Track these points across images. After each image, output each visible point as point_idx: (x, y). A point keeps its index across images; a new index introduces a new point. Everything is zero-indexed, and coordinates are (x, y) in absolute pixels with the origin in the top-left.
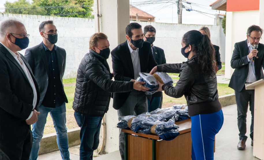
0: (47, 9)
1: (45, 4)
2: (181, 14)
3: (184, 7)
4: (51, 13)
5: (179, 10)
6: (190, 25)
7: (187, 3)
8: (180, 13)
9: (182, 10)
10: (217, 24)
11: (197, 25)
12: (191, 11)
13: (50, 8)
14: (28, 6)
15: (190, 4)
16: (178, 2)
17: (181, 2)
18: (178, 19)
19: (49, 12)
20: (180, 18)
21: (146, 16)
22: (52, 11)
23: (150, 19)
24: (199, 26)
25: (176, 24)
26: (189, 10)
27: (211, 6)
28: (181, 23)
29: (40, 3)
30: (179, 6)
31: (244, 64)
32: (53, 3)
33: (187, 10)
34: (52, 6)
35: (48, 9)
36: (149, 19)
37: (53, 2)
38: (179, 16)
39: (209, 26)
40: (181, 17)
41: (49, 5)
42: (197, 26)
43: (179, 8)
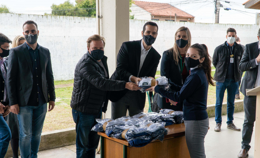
0: (88, 10)
1: (87, 6)
2: (218, 14)
3: (222, 7)
4: (92, 14)
5: (216, 9)
6: (227, 25)
7: (226, 2)
8: (218, 12)
9: (219, 9)
10: (257, 23)
11: (234, 24)
12: (229, 10)
13: (91, 10)
14: (71, 8)
15: (229, 2)
16: (216, 2)
17: (219, 1)
18: (215, 19)
19: (90, 13)
20: (218, 18)
21: (186, 16)
22: (93, 12)
23: (190, 18)
24: (236, 25)
25: (211, 24)
26: (227, 9)
27: (244, 5)
28: (218, 23)
29: (82, 5)
30: (217, 5)
31: (251, 68)
32: (94, 5)
33: (225, 9)
34: (92, 7)
35: (90, 10)
36: (188, 18)
37: (94, 3)
38: (217, 16)
39: (248, 26)
40: (218, 16)
41: (90, 7)
42: (235, 26)
43: (217, 8)
